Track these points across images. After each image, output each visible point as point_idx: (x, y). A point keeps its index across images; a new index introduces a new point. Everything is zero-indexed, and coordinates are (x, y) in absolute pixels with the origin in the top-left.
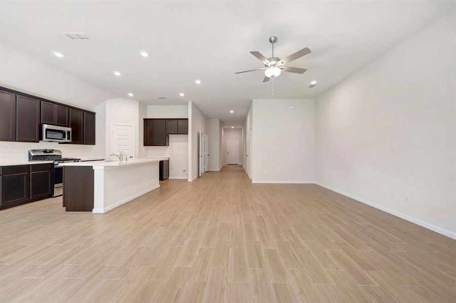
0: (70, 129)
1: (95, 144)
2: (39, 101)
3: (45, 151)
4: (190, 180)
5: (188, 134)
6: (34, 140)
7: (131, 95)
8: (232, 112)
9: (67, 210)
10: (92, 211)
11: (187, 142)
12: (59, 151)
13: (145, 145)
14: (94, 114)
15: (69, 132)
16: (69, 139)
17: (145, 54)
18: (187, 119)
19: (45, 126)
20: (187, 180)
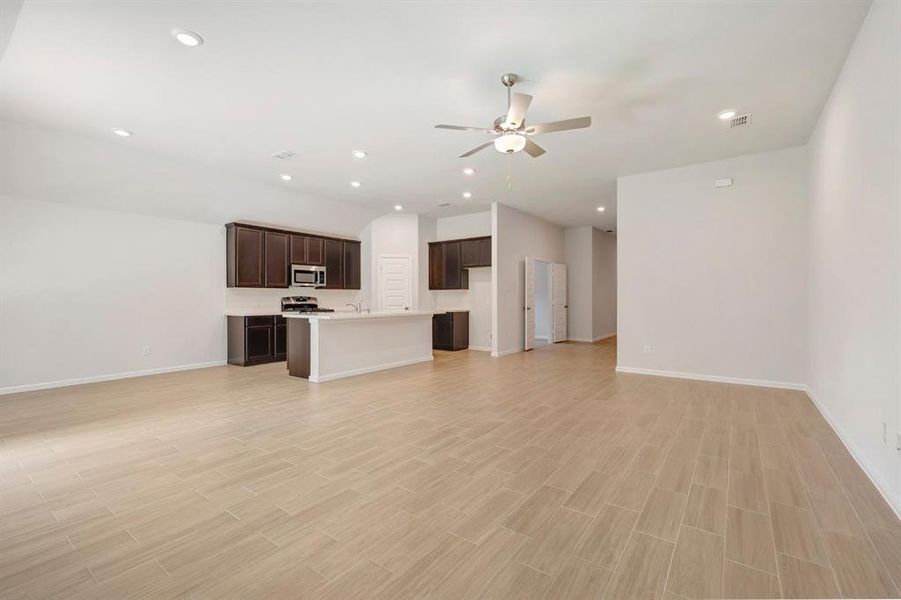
0: (323, 269)
1: (359, 288)
2: (287, 235)
3: (298, 299)
4: (495, 354)
5: (490, 265)
6: (282, 285)
7: (398, 208)
8: (601, 209)
9: (290, 374)
10: (308, 378)
11: (490, 280)
12: (315, 299)
13: (431, 287)
14: (359, 243)
15: (322, 273)
16: (322, 282)
17: (360, 155)
18: (490, 237)
19: (295, 267)
20: (490, 353)
